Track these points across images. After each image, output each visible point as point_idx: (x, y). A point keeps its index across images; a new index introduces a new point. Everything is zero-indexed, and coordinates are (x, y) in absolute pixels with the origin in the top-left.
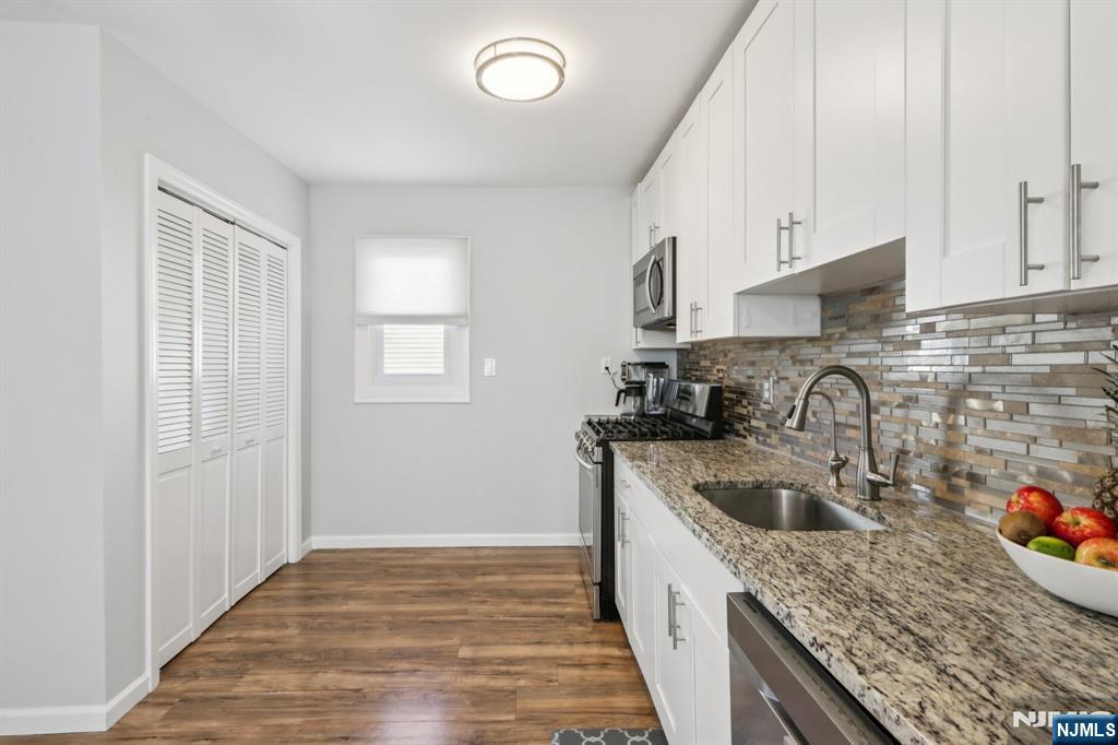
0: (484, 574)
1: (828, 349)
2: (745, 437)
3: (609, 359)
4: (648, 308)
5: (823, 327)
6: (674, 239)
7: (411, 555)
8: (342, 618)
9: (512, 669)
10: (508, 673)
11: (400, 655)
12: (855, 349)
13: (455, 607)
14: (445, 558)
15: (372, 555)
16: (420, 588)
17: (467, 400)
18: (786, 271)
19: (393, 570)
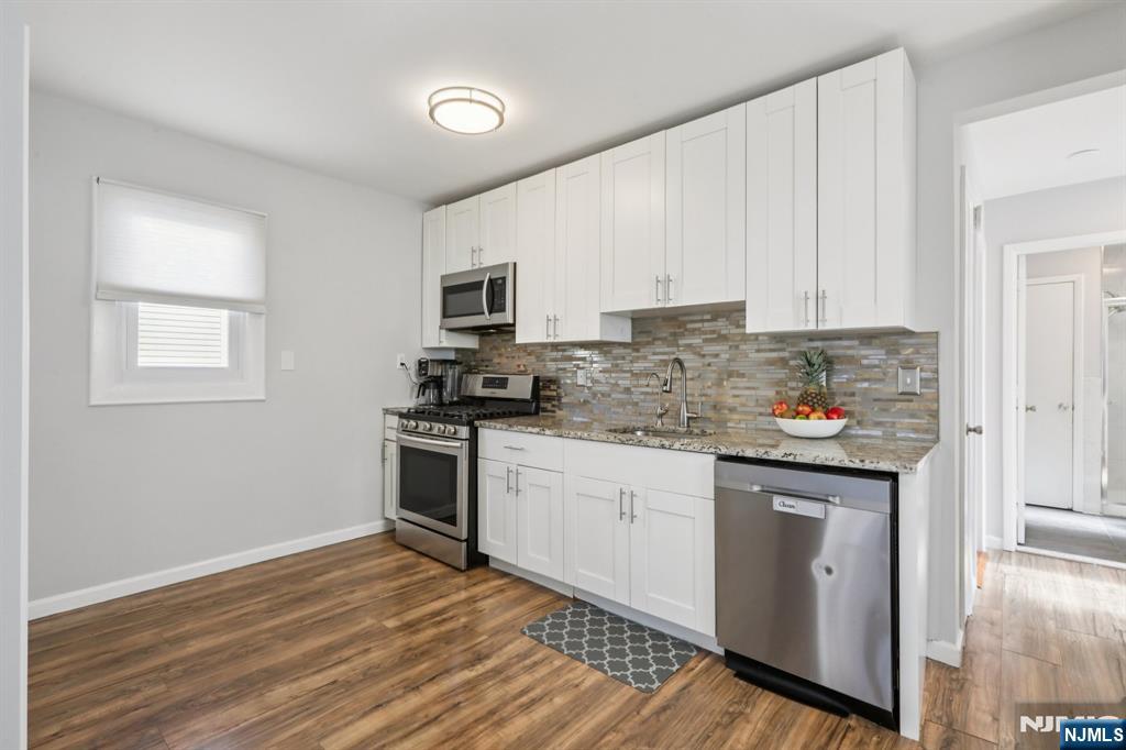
0: (319, 575)
1: (637, 350)
2: (554, 412)
3: (403, 355)
4: (483, 313)
5: (633, 337)
6: (515, 264)
7: (195, 587)
8: (210, 655)
9: (444, 616)
10: (444, 620)
11: (330, 649)
12: (658, 350)
13: (327, 604)
14: (249, 577)
15: (135, 602)
16: (264, 605)
17: (263, 398)
18: (660, 305)
19: (195, 604)
